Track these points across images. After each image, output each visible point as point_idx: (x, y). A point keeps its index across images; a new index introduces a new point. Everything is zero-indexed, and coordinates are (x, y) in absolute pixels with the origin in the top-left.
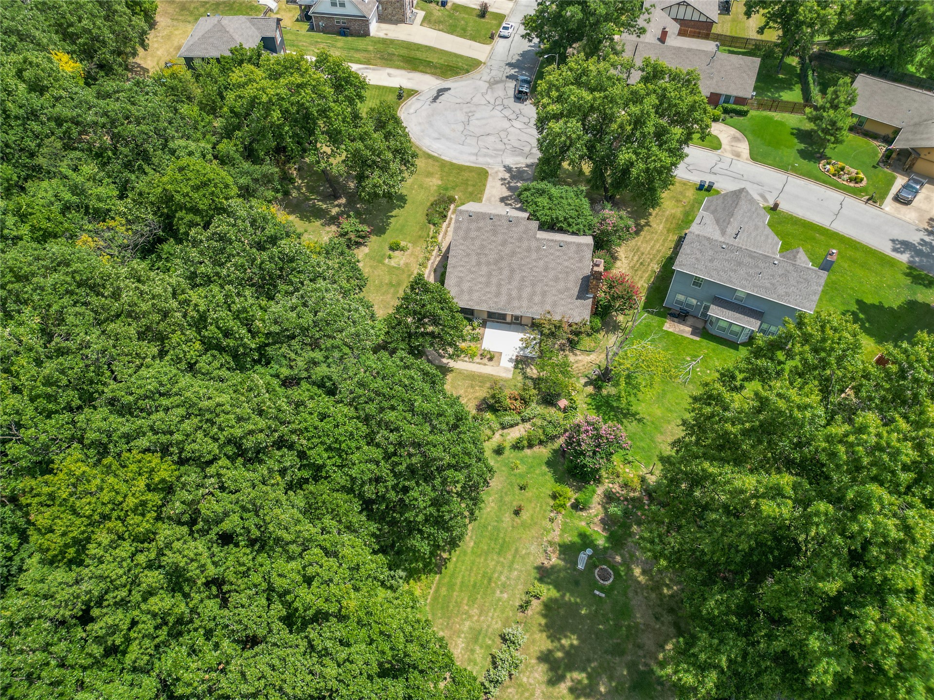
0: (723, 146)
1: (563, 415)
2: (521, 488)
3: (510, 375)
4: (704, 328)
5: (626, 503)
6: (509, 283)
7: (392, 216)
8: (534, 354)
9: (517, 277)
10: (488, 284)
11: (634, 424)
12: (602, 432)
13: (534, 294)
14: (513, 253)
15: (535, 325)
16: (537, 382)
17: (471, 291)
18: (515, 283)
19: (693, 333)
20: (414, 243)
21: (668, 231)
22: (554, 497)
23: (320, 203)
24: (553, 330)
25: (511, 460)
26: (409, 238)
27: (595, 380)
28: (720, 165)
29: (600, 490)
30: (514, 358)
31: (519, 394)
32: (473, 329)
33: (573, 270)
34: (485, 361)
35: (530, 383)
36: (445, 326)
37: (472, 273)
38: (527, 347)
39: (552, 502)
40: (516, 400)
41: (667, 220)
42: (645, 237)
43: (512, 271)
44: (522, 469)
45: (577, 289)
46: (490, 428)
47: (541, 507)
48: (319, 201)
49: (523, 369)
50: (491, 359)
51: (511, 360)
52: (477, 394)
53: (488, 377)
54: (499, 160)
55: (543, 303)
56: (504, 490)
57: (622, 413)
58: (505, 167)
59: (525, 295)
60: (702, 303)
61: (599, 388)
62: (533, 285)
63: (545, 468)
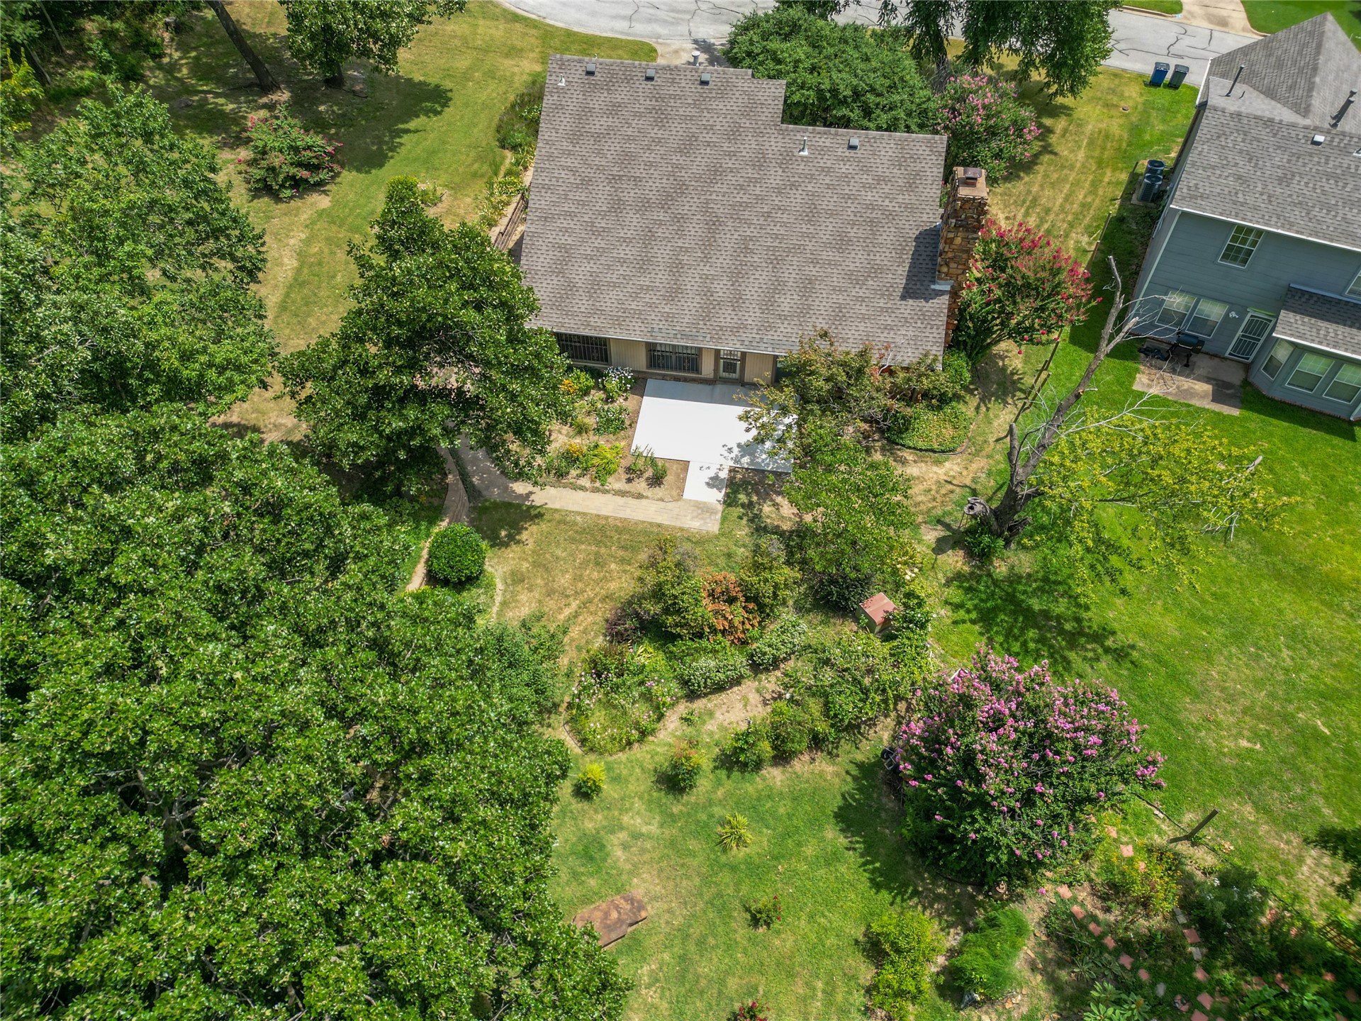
0: (1185, 7)
1: (882, 649)
2: (755, 921)
3: (712, 526)
4: (1246, 383)
5: (1126, 961)
6: (706, 258)
7: (407, 131)
8: (782, 462)
9: (728, 239)
10: (644, 264)
11: (1103, 665)
12: (1056, 722)
13: (777, 287)
14: (716, 172)
15: (782, 374)
16: (796, 541)
17: (595, 287)
18: (723, 260)
19: (1217, 398)
20: (456, 188)
21: (1100, 164)
22: (875, 949)
23: (221, 101)
24: (842, 377)
25: (717, 811)
26: (444, 178)
27: (970, 531)
28: (1186, 41)
29: (1032, 911)
30: (724, 475)
31: (741, 583)
32: (609, 399)
33: (890, 215)
34: (640, 485)
35: (775, 547)
36: (487, 364)
37: (596, 233)
38: (760, 440)
39: (866, 973)
40: (731, 600)
41: (1091, 143)
42: (1046, 176)
43: (714, 225)
44: (756, 842)
45: (903, 270)
46: (647, 697)
47: (829, 993)
48: (217, 95)
49: (750, 505)
50: (656, 480)
51: (714, 482)
52: (613, 586)
53: (646, 533)
54: (683, 29)
55: (804, 312)
56: (695, 931)
57: (1062, 632)
58: (696, 42)
59: (753, 288)
60: (1243, 313)
61: (981, 556)
62: (775, 262)
63: (833, 836)
